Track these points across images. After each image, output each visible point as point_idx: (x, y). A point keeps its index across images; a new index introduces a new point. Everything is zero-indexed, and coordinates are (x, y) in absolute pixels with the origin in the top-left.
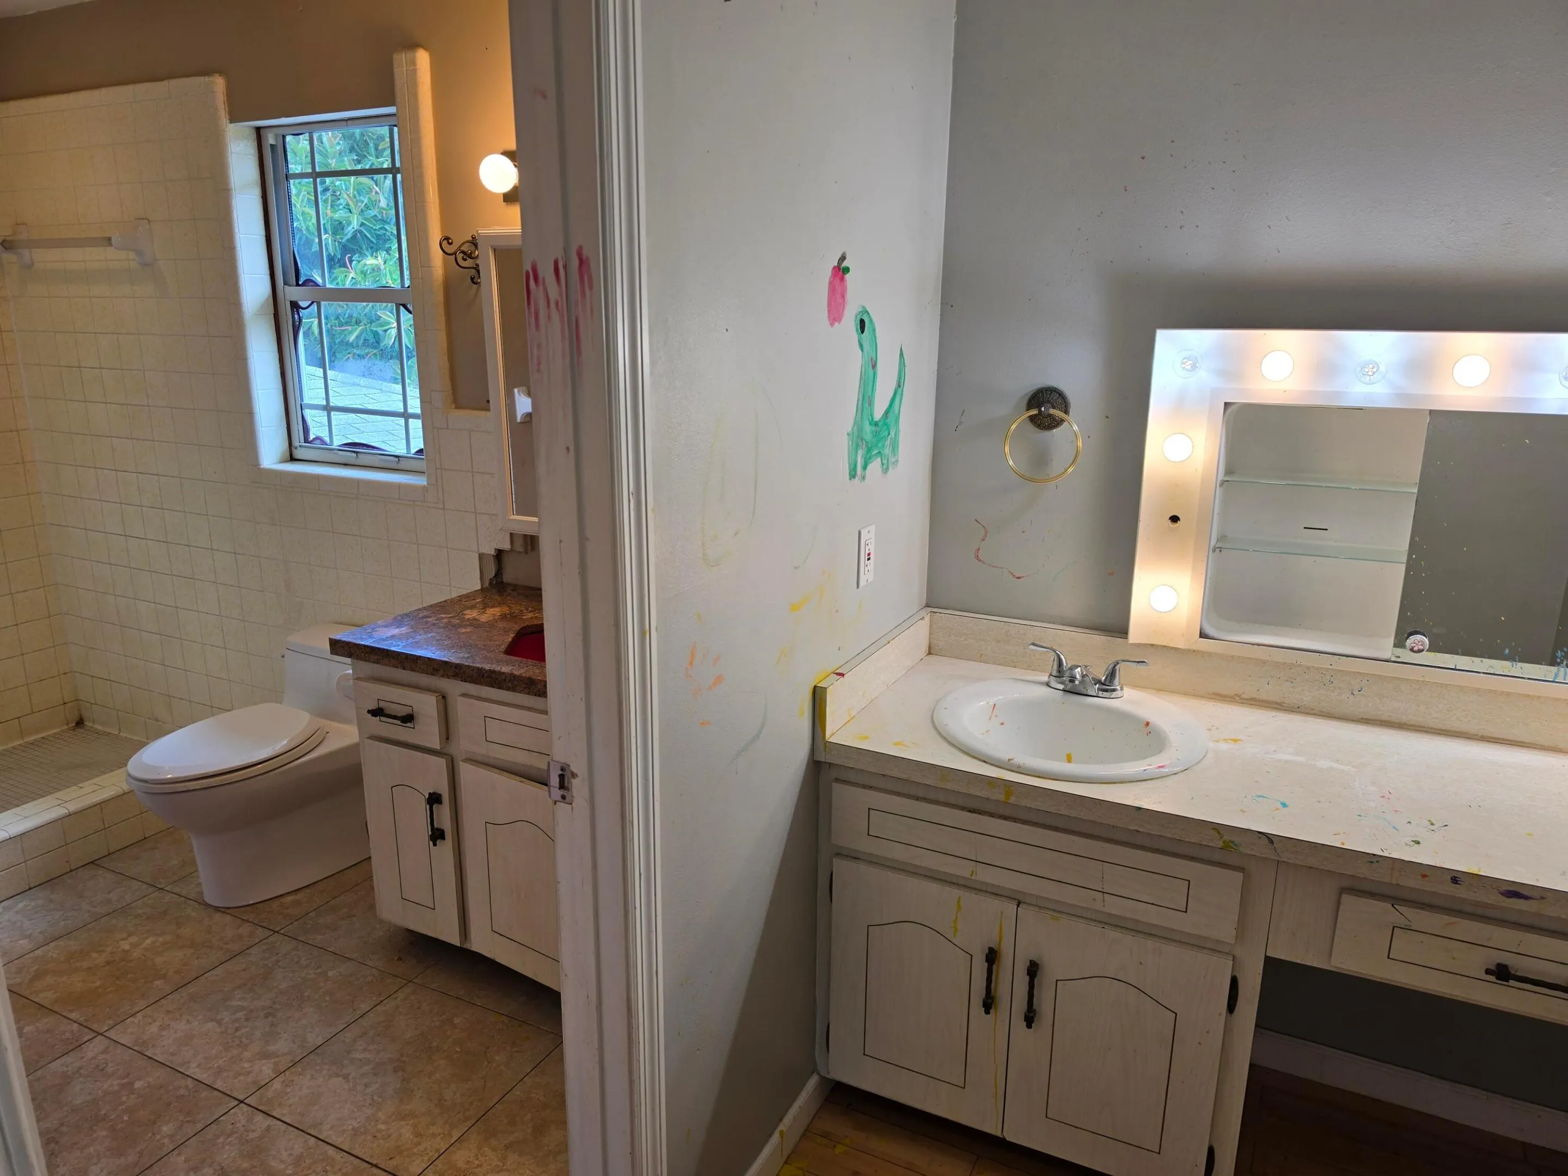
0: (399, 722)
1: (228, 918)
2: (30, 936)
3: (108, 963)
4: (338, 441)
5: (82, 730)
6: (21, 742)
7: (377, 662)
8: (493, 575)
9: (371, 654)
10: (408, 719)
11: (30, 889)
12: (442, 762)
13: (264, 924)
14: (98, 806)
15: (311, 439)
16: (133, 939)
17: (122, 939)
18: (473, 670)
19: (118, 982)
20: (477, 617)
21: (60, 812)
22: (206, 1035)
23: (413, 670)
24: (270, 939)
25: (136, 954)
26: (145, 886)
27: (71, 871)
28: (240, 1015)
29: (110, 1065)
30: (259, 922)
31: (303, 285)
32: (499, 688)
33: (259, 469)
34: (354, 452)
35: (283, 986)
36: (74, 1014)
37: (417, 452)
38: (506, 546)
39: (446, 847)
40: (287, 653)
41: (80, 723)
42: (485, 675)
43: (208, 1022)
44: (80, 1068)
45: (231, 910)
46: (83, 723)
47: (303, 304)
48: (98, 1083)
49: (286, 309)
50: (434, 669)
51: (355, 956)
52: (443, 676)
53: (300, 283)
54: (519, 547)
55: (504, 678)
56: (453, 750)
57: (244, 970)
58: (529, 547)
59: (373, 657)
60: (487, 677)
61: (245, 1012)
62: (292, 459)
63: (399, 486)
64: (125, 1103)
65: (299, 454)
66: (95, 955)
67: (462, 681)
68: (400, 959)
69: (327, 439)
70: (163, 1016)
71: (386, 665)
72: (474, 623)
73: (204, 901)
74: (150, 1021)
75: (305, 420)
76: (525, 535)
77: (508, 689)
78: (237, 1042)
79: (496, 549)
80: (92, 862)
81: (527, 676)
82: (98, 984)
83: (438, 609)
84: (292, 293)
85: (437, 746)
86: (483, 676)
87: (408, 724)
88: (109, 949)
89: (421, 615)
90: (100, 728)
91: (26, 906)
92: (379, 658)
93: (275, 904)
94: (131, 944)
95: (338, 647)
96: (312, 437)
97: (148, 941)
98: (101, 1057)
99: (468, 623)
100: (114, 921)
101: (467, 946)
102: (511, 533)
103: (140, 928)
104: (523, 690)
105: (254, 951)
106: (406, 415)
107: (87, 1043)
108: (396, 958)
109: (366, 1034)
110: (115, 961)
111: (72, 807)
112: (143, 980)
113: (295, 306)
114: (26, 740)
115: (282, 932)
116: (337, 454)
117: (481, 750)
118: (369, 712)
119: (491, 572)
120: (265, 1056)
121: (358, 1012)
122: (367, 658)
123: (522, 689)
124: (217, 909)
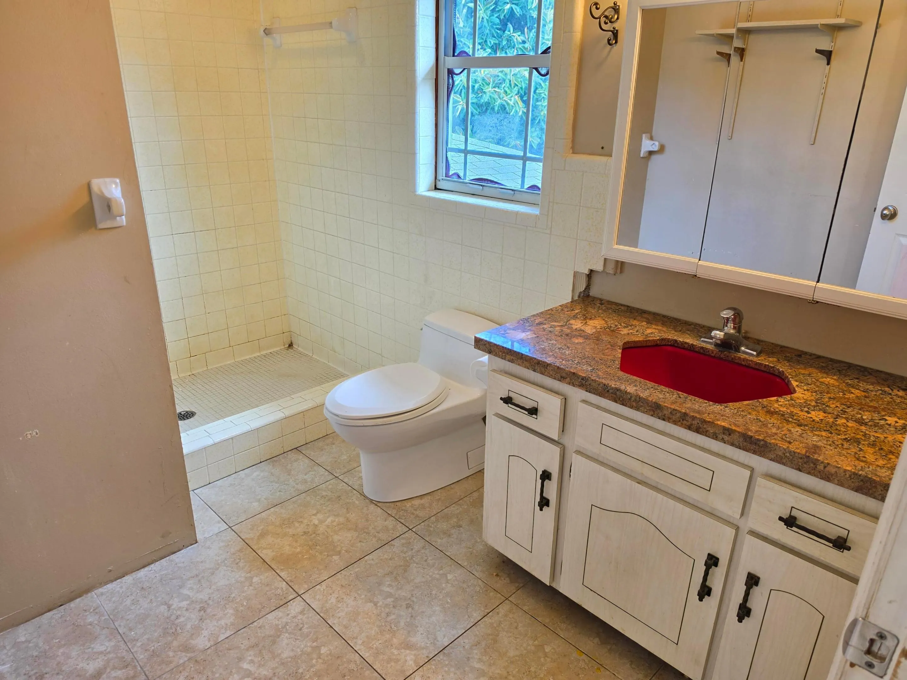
0: (527, 413)
1: (379, 511)
2: (259, 500)
3: (305, 533)
4: (470, 176)
5: (292, 351)
6: (259, 354)
7: (512, 361)
8: (583, 289)
9: (507, 354)
10: (533, 411)
11: (261, 462)
12: (557, 450)
13: (402, 521)
14: (302, 413)
15: (451, 174)
16: (320, 516)
17: (313, 515)
18: (599, 385)
19: (311, 552)
20: (582, 328)
21: (279, 415)
22: (367, 614)
23: (542, 373)
24: (407, 535)
25: (322, 529)
26: (327, 473)
27: (284, 453)
28: (390, 600)
29: (306, 626)
30: (399, 518)
31: (456, 56)
32: (623, 404)
33: (415, 195)
34: (481, 185)
35: (418, 580)
36: (283, 573)
37: (529, 187)
38: (599, 267)
39: (550, 512)
40: (425, 328)
41: (291, 345)
42: (611, 391)
43: (368, 602)
44: (287, 624)
45: (381, 503)
46: (292, 346)
47: (457, 71)
48: (298, 642)
49: (444, 74)
50: (561, 377)
51: (466, 564)
52: (569, 384)
53: (456, 54)
54: (610, 270)
55: (630, 397)
56: (566, 441)
57: (390, 559)
58: (619, 271)
59: (508, 357)
60: (612, 393)
61: (392, 599)
62: (436, 188)
63: (517, 213)
64: (315, 665)
65: (440, 185)
66: (297, 525)
67: (586, 391)
68: (497, 575)
69: (462, 175)
70: (339, 589)
71: (519, 365)
72: (581, 333)
73: (363, 492)
74: (331, 591)
75: (448, 161)
76: (618, 261)
77: (631, 407)
78: (388, 628)
79: (589, 269)
80: (296, 448)
81: (654, 401)
82: (298, 550)
83: (548, 316)
84: (450, 62)
85: (555, 437)
86: (608, 391)
87: (534, 416)
88: (305, 521)
89: (537, 321)
90: (302, 350)
91: (258, 476)
92: (514, 358)
93: (408, 504)
94: (318, 520)
95: (479, 344)
96: (451, 173)
97: (329, 520)
98: (300, 617)
99: (577, 333)
100: (308, 498)
101: (554, 585)
102: (605, 258)
103: (324, 508)
104: (647, 412)
105: (396, 542)
106: (525, 158)
107: (291, 602)
108: (495, 574)
109: (479, 643)
110: (309, 532)
111: (288, 413)
112: (326, 553)
113: (451, 72)
114: (262, 353)
115: (414, 530)
116: (469, 186)
117: (594, 449)
118: (501, 399)
119: (582, 287)
120: (408, 646)
121: (472, 620)
122: (504, 357)
123: (646, 410)
124: (371, 501)
